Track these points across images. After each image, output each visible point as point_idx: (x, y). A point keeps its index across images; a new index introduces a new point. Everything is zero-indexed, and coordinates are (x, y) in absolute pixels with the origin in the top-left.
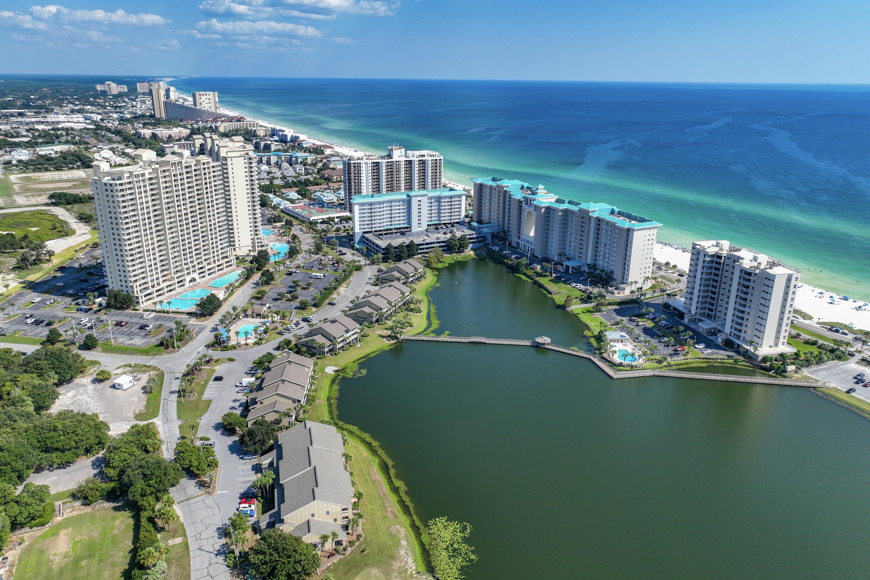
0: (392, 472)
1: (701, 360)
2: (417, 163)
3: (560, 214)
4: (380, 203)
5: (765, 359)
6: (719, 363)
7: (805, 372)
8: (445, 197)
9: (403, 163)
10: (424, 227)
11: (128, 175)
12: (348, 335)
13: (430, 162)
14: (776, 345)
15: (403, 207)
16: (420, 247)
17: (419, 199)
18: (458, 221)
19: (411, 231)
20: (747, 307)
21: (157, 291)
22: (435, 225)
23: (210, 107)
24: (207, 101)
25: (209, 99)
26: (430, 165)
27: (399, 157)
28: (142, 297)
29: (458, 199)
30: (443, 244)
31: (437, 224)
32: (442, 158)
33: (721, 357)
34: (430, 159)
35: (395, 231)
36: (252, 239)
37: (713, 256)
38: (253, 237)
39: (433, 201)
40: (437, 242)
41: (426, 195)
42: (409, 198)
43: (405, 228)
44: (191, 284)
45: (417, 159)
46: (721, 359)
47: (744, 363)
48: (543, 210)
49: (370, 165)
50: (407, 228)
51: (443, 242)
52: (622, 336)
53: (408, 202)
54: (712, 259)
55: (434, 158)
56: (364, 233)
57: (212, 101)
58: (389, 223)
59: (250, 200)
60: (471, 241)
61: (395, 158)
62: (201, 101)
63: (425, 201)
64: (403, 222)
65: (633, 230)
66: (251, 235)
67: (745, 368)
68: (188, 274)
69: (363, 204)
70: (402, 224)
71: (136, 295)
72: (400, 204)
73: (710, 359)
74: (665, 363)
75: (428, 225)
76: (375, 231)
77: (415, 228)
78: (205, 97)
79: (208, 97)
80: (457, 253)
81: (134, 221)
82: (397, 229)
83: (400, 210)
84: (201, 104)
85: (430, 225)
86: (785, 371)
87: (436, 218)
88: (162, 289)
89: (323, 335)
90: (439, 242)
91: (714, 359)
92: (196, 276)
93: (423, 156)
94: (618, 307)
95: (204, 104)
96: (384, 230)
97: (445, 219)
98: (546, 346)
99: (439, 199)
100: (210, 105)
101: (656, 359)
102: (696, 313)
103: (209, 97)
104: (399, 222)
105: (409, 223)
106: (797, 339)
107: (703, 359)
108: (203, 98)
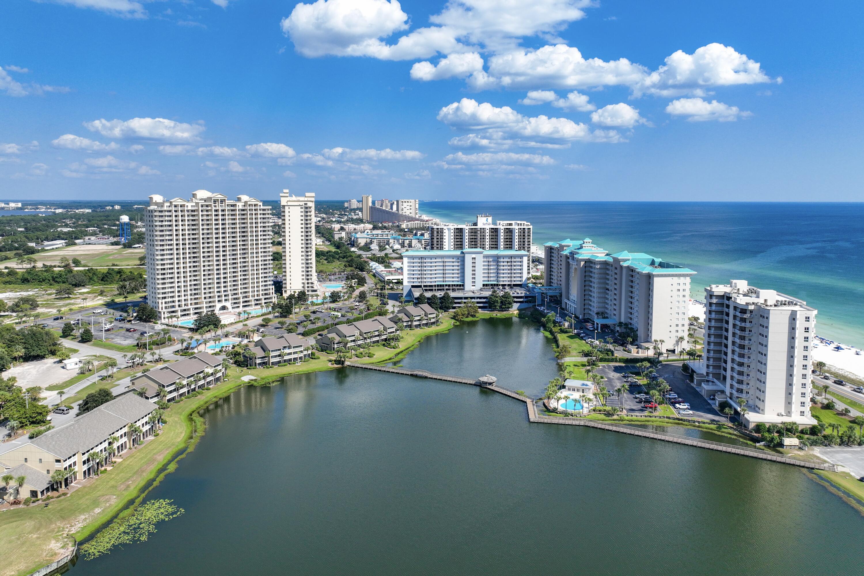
0: (183, 456)
1: (671, 421)
2: (502, 231)
3: (598, 267)
4: (431, 257)
5: (759, 428)
6: (694, 426)
7: (817, 451)
8: (504, 257)
9: (488, 231)
10: (479, 285)
11: (169, 204)
12: (287, 351)
13: (517, 231)
14: (789, 413)
15: (457, 264)
16: (456, 301)
17: (474, 256)
18: (519, 283)
19: (463, 289)
20: (746, 357)
21: (182, 311)
22: (492, 285)
23: (411, 213)
24: (409, 207)
25: (411, 206)
26: (517, 234)
27: (484, 224)
28: (164, 313)
29: (520, 260)
30: (484, 300)
31: (495, 285)
32: (531, 227)
33: (700, 420)
34: (517, 227)
35: (447, 287)
36: (303, 283)
37: (722, 297)
38: (303, 281)
39: (491, 260)
40: (478, 298)
41: (481, 253)
42: (462, 255)
43: (457, 285)
44: (222, 311)
45: (503, 228)
46: (699, 422)
47: (731, 431)
48: (582, 263)
49: (453, 231)
50: (460, 285)
51: (484, 298)
52: (583, 385)
53: (462, 259)
54: (721, 301)
55: (522, 227)
56: (413, 286)
57: (413, 208)
58: (442, 279)
60: (516, 300)
61: (480, 226)
62: (403, 207)
63: (480, 259)
64: (457, 279)
65: (654, 276)
66: (303, 279)
67: (729, 436)
68: (219, 301)
69: (413, 257)
70: (456, 281)
71: (160, 310)
72: (454, 260)
73: (684, 420)
74: (615, 417)
75: (484, 285)
76: (424, 286)
77: (468, 286)
78: (407, 204)
79: (409, 204)
80: (499, 311)
81: (169, 245)
82: (449, 286)
83: (453, 267)
84: (402, 210)
85: (487, 285)
86: (781, 445)
87: (495, 279)
88: (189, 310)
89: (262, 348)
90: (480, 298)
91: (689, 421)
92: (228, 304)
93: (511, 224)
94: (623, 365)
95: (405, 210)
96: (435, 286)
97: (505, 280)
99: (497, 259)
100: (411, 211)
101: (605, 410)
102: (708, 374)
103: (411, 204)
104: (452, 279)
105: (463, 280)
106: (843, 417)
107: (674, 419)
108: (405, 205)
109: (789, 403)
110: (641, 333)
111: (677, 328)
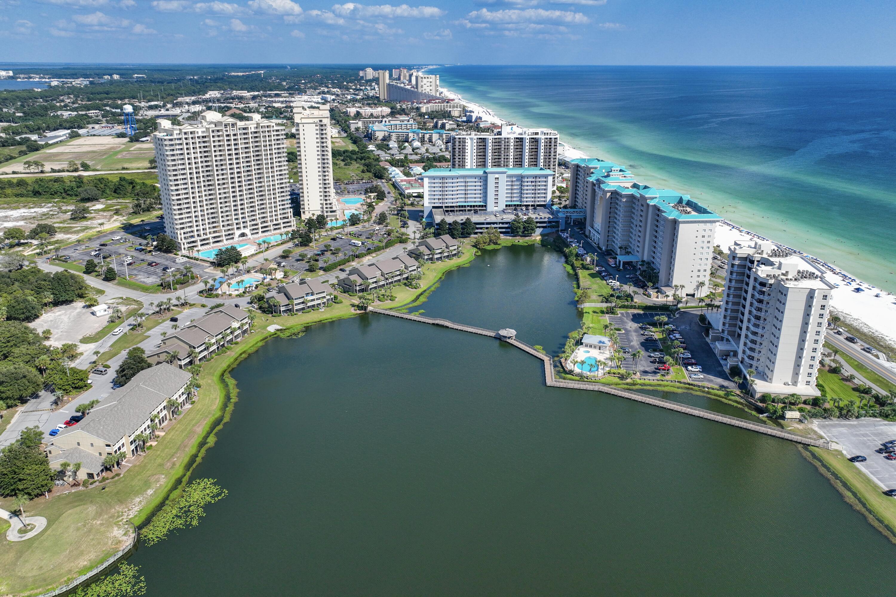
0: (220, 427)
1: (682, 385)
2: (528, 141)
3: (624, 200)
4: (452, 178)
5: (764, 398)
6: (704, 392)
7: (815, 425)
8: (528, 177)
9: (512, 141)
10: (502, 206)
11: (178, 132)
12: (310, 298)
13: (543, 141)
14: (795, 383)
15: (479, 184)
16: (478, 226)
17: (497, 176)
18: (543, 203)
19: (486, 210)
21: (201, 241)
22: (515, 205)
23: (431, 90)
24: (429, 84)
25: (431, 82)
26: (543, 144)
27: (509, 133)
28: (184, 244)
29: (545, 180)
30: (507, 226)
31: (518, 205)
32: (558, 136)
33: (710, 385)
34: (543, 137)
35: (469, 208)
36: (322, 204)
37: (745, 259)
38: (322, 202)
39: (514, 179)
40: (500, 223)
41: (505, 173)
42: (485, 175)
43: (480, 206)
44: (241, 238)
45: (528, 137)
46: (708, 388)
47: (738, 399)
48: (608, 194)
49: (475, 141)
50: (482, 206)
51: (507, 223)
52: (600, 342)
53: (484, 179)
54: (743, 263)
55: (549, 137)
56: (434, 207)
57: (433, 84)
58: (463, 200)
59: (320, 165)
60: (538, 225)
61: (504, 135)
62: (423, 84)
63: (503, 179)
64: (479, 200)
65: (680, 222)
66: (321, 200)
67: (735, 404)
68: (238, 228)
69: (434, 178)
70: (478, 202)
71: (180, 241)
72: (476, 180)
73: (694, 386)
74: (629, 380)
75: (506, 206)
76: (446, 207)
77: (491, 207)
78: (426, 80)
79: (430, 80)
80: (521, 236)
81: (182, 174)
82: (471, 206)
83: (475, 187)
84: (422, 87)
85: (509, 206)
86: (783, 417)
87: (518, 199)
88: (208, 239)
89: (285, 295)
90: (503, 223)
91: (699, 386)
92: (247, 231)
93: (537, 134)
94: (641, 312)
95: (425, 87)
96: (457, 207)
97: (528, 200)
98: (508, 340)
99: (521, 178)
100: (431, 88)
101: (619, 373)
102: (723, 331)
103: (431, 80)
104: (475, 199)
105: (485, 201)
106: (848, 383)
107: (685, 383)
108: (425, 81)
109: (796, 374)
110: (662, 276)
111: (698, 274)
